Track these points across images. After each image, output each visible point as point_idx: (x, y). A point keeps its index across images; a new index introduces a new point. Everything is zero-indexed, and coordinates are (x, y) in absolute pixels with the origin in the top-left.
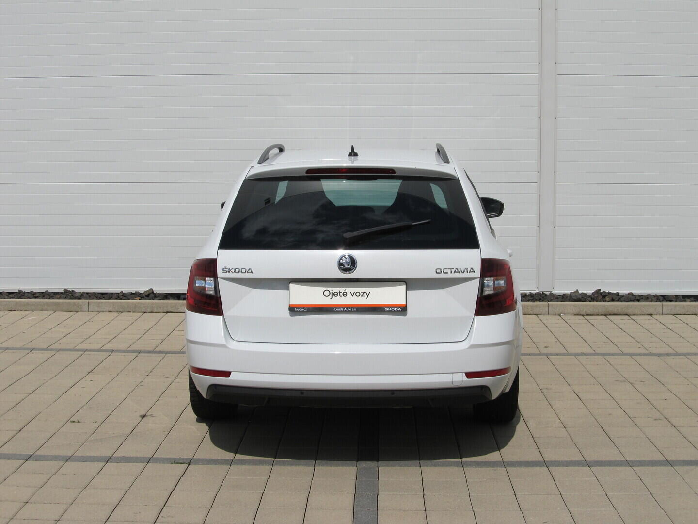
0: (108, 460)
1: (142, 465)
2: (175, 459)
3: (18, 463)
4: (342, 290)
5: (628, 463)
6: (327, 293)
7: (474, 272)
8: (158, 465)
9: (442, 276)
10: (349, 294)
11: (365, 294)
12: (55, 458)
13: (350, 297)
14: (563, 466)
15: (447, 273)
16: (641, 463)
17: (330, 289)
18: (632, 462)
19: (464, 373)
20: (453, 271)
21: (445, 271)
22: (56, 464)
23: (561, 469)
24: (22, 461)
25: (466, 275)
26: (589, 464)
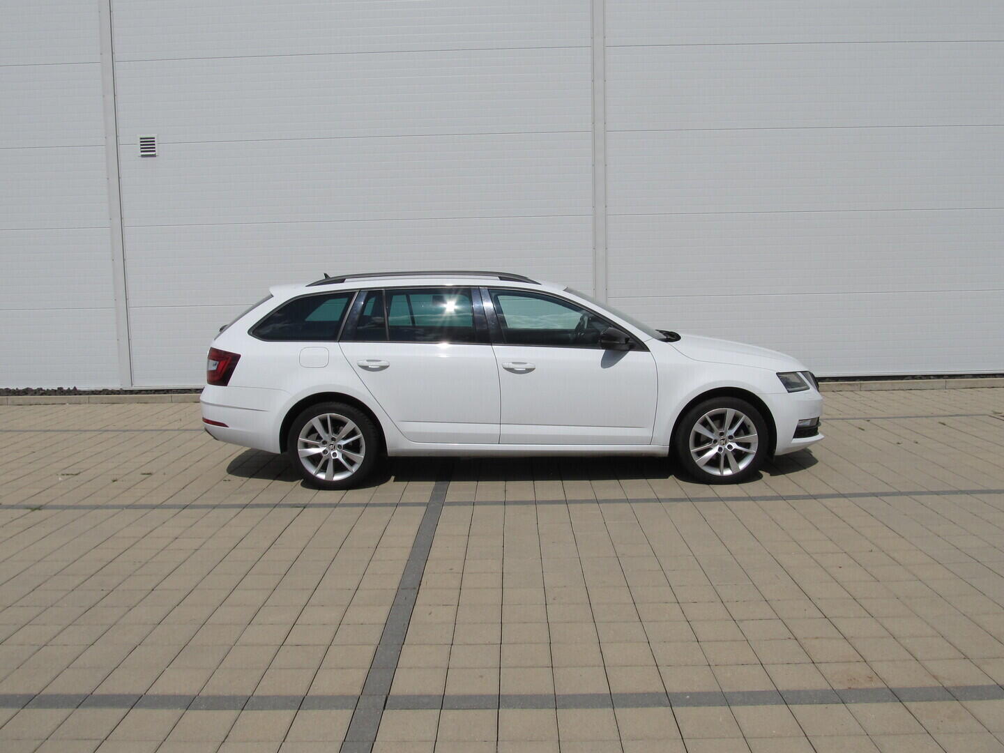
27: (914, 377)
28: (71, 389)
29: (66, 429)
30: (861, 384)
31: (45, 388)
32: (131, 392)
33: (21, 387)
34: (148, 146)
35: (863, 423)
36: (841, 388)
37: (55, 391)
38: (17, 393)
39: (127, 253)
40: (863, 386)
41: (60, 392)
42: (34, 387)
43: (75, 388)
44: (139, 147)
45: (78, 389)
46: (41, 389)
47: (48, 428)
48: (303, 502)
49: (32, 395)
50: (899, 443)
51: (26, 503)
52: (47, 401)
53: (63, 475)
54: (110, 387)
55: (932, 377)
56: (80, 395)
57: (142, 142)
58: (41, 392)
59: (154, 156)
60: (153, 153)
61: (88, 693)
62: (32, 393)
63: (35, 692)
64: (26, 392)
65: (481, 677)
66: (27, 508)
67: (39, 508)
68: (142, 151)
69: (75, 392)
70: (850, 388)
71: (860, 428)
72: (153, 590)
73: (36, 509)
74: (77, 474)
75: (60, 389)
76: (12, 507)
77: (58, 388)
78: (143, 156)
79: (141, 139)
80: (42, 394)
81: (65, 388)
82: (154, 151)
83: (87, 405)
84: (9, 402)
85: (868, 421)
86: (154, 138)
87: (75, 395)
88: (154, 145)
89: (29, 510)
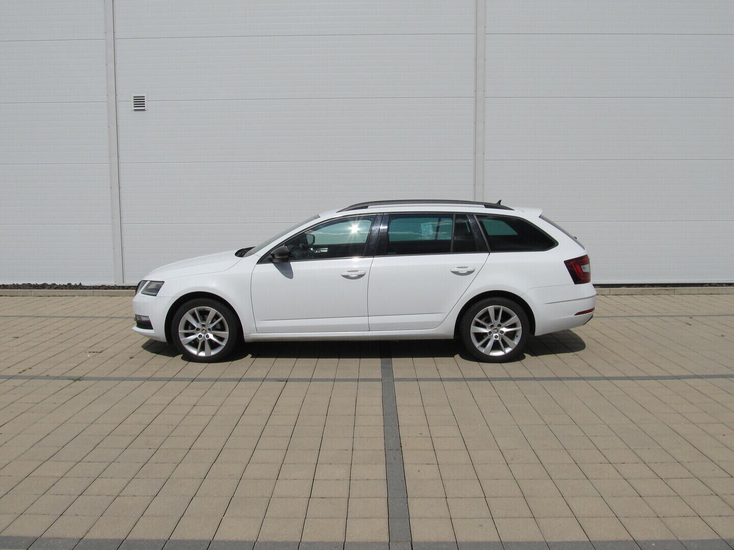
0: (240, 380)
1: (260, 383)
2: (278, 379)
3: (186, 383)
5: (535, 379)
8: (268, 383)
12: (209, 380)
14: (499, 380)
16: (543, 379)
18: (538, 378)
22: (210, 383)
23: (497, 382)
24: (190, 382)
26: (514, 379)
27: (710, 285)
28: (77, 284)
29: (82, 315)
30: (675, 289)
31: (58, 283)
32: (123, 288)
33: (40, 283)
34: (139, 103)
35: (688, 320)
36: (660, 292)
37: (66, 286)
38: (36, 287)
39: (122, 182)
40: (676, 291)
41: (69, 286)
42: (50, 283)
43: (80, 283)
44: (133, 103)
45: (83, 284)
46: (55, 284)
47: (68, 315)
48: (285, 376)
49: (48, 289)
50: (722, 336)
51: (68, 375)
52: (61, 294)
53: (90, 352)
54: (107, 283)
55: (724, 285)
56: (85, 289)
57: (135, 99)
58: (55, 286)
59: (144, 110)
60: (143, 108)
61: (166, 538)
62: (48, 287)
63: (123, 537)
64: (44, 286)
65: (481, 526)
66: (70, 379)
67: (79, 379)
68: (135, 107)
69: (80, 287)
70: (667, 292)
71: (687, 324)
72: (190, 449)
73: (77, 380)
74: (100, 352)
75: (69, 284)
76: (57, 378)
77: (68, 284)
78: (135, 110)
79: (134, 97)
80: (56, 288)
81: (73, 284)
82: (144, 106)
83: (92, 297)
84: (32, 294)
85: (691, 318)
86: (144, 97)
87: (81, 289)
88: (144, 102)
89: (72, 381)
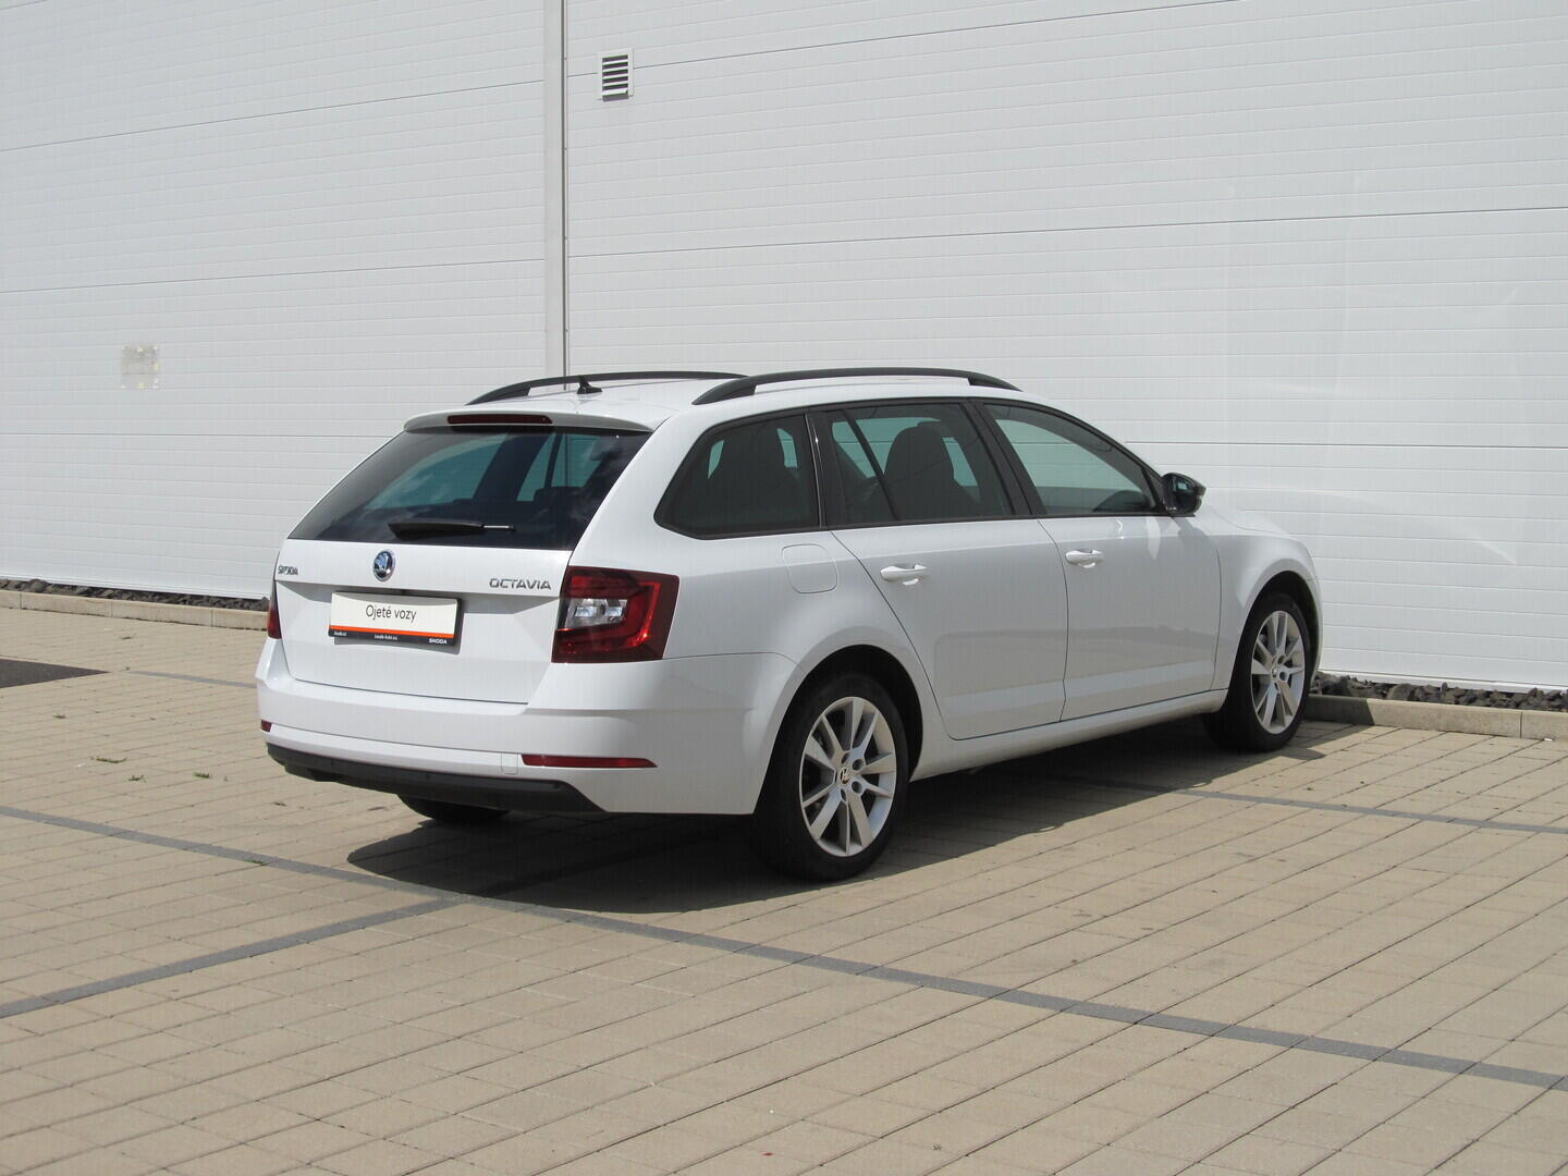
4: (386, 606)
6: (370, 611)
7: (549, 587)
9: (499, 591)
10: (393, 615)
11: (410, 616)
13: (395, 618)
15: (506, 587)
17: (372, 604)
19: (520, 756)
20: (516, 583)
21: (505, 583)
25: (536, 592)
34: (615, 73)
44: (600, 78)
57: (605, 67)
59: (625, 96)
60: (623, 91)
68: (606, 88)
78: (607, 98)
79: (605, 60)
82: (626, 86)
86: (626, 57)
88: (627, 71)
